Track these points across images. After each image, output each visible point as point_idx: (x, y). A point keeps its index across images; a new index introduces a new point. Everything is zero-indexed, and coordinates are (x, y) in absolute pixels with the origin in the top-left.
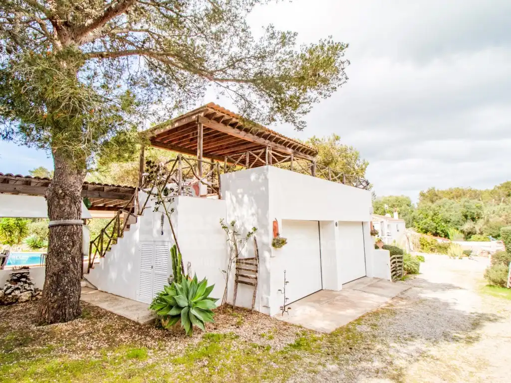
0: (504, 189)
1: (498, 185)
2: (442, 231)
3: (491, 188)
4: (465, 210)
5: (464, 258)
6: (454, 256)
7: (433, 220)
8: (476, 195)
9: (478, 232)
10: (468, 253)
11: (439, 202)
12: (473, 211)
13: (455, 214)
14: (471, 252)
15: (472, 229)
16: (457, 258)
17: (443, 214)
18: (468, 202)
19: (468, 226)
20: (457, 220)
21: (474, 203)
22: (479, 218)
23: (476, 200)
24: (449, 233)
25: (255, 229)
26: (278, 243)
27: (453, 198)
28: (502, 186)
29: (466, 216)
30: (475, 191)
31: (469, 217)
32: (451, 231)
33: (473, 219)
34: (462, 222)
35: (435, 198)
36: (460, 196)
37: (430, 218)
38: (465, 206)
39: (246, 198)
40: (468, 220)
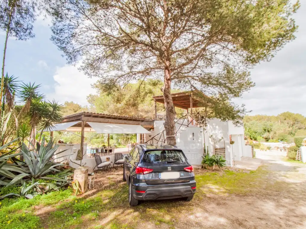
0: (282, 116)
1: (280, 114)
2: (253, 137)
3: (276, 115)
4: (264, 127)
5: (267, 150)
6: (262, 149)
7: (249, 131)
8: (269, 119)
9: (271, 138)
10: (269, 148)
11: (251, 122)
12: (268, 127)
13: (260, 129)
14: (271, 147)
15: (268, 136)
16: (264, 150)
17: (254, 129)
18: (266, 123)
19: (266, 135)
20: (261, 132)
21: (269, 123)
22: (271, 131)
23: (269, 122)
24: (257, 138)
25: (222, 138)
26: (232, 143)
27: (257, 120)
28: (282, 114)
29: (265, 130)
30: (268, 117)
31: (266, 130)
32: (258, 138)
33: (268, 131)
34: (263, 133)
35: (249, 120)
36: (261, 119)
37: (247, 130)
38: (264, 125)
39: (217, 127)
40: (266, 132)
